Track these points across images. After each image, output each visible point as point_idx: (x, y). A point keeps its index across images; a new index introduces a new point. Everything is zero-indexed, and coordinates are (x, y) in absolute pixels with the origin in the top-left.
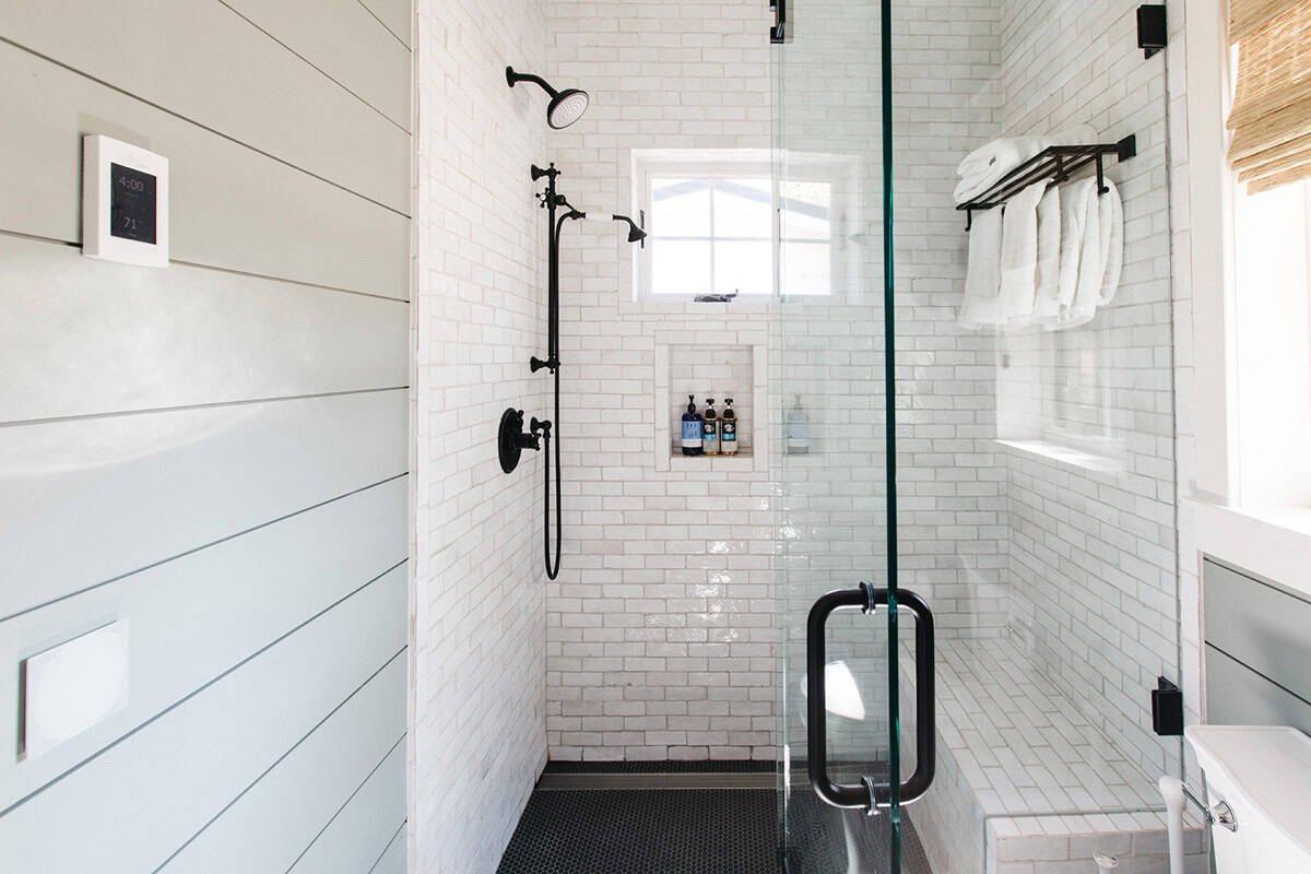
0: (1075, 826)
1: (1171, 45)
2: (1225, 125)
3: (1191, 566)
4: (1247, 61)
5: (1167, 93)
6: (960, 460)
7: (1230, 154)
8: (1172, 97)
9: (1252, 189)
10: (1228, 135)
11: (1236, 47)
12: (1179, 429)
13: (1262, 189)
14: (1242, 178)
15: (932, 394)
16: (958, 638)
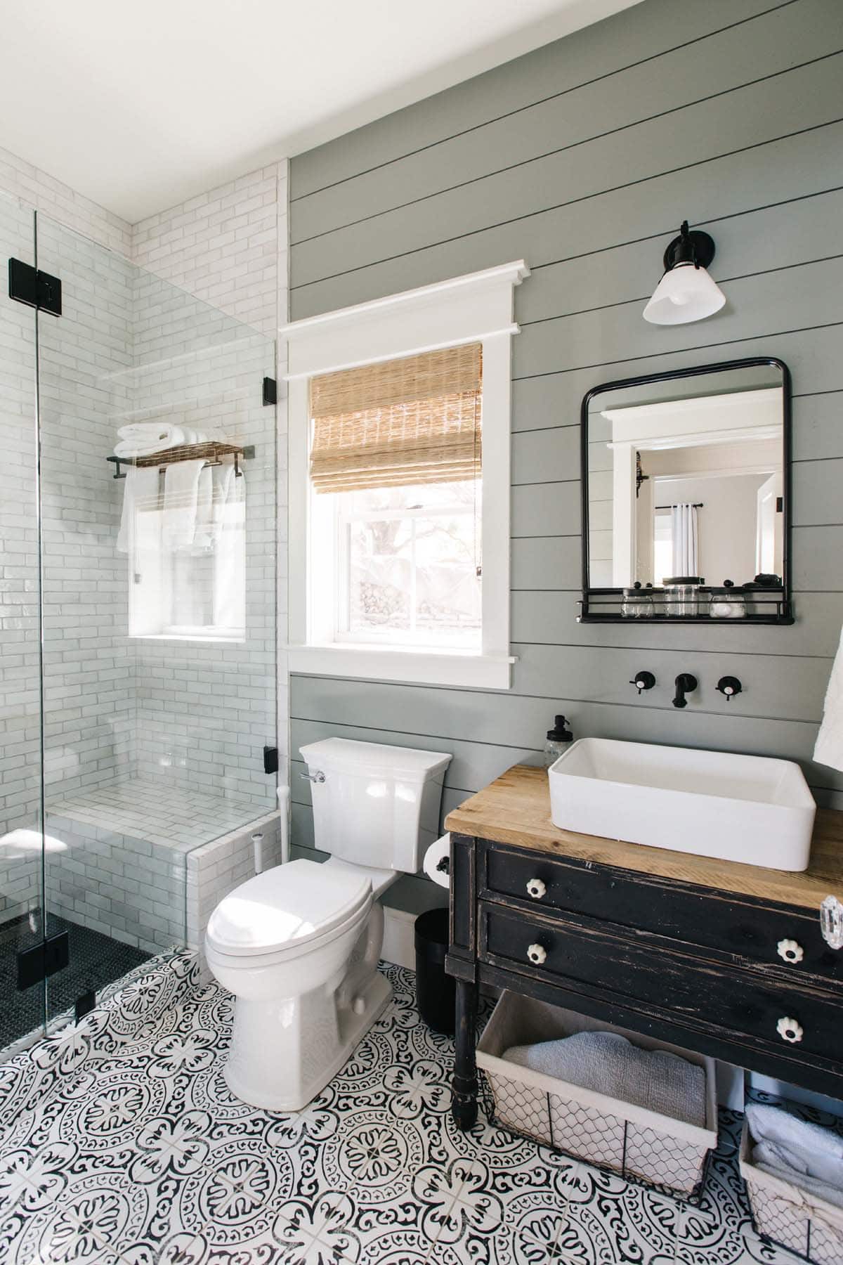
0: (235, 835)
1: (279, 404)
2: (309, 458)
3: (284, 680)
4: (319, 429)
5: (276, 430)
6: (102, 654)
7: (311, 473)
8: (279, 433)
9: (319, 492)
10: (310, 463)
11: (313, 421)
12: (279, 611)
13: (323, 493)
14: (315, 485)
15: (79, 603)
16: (99, 789)
